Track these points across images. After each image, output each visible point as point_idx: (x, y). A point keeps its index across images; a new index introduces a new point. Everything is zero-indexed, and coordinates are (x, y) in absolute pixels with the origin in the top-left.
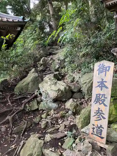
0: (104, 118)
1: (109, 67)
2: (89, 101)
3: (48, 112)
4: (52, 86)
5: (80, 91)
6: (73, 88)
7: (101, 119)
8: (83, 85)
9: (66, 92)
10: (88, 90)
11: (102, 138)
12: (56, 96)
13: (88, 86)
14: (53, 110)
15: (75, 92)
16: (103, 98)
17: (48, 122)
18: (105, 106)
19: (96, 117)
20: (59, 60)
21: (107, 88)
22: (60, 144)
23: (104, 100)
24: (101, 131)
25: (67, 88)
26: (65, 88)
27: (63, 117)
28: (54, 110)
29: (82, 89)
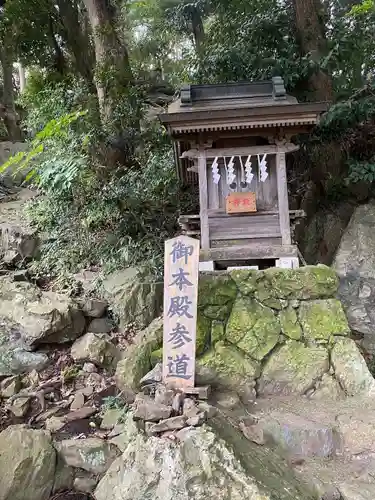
0: (189, 340)
1: (192, 248)
2: (132, 334)
3: (20, 378)
4: (29, 304)
5: (106, 314)
6: (88, 306)
7: (183, 343)
8: (112, 299)
9: (72, 319)
10: (127, 310)
11: (188, 378)
12: (47, 329)
13: (125, 297)
14: (34, 371)
15: (93, 318)
16: (184, 304)
17: (33, 398)
18: (190, 317)
19: (174, 341)
20: (17, 235)
21: (190, 284)
22: (92, 424)
23: (187, 307)
24: (186, 364)
25: (75, 307)
26: (69, 307)
27: (70, 381)
28: (39, 372)
29: (110, 309)
